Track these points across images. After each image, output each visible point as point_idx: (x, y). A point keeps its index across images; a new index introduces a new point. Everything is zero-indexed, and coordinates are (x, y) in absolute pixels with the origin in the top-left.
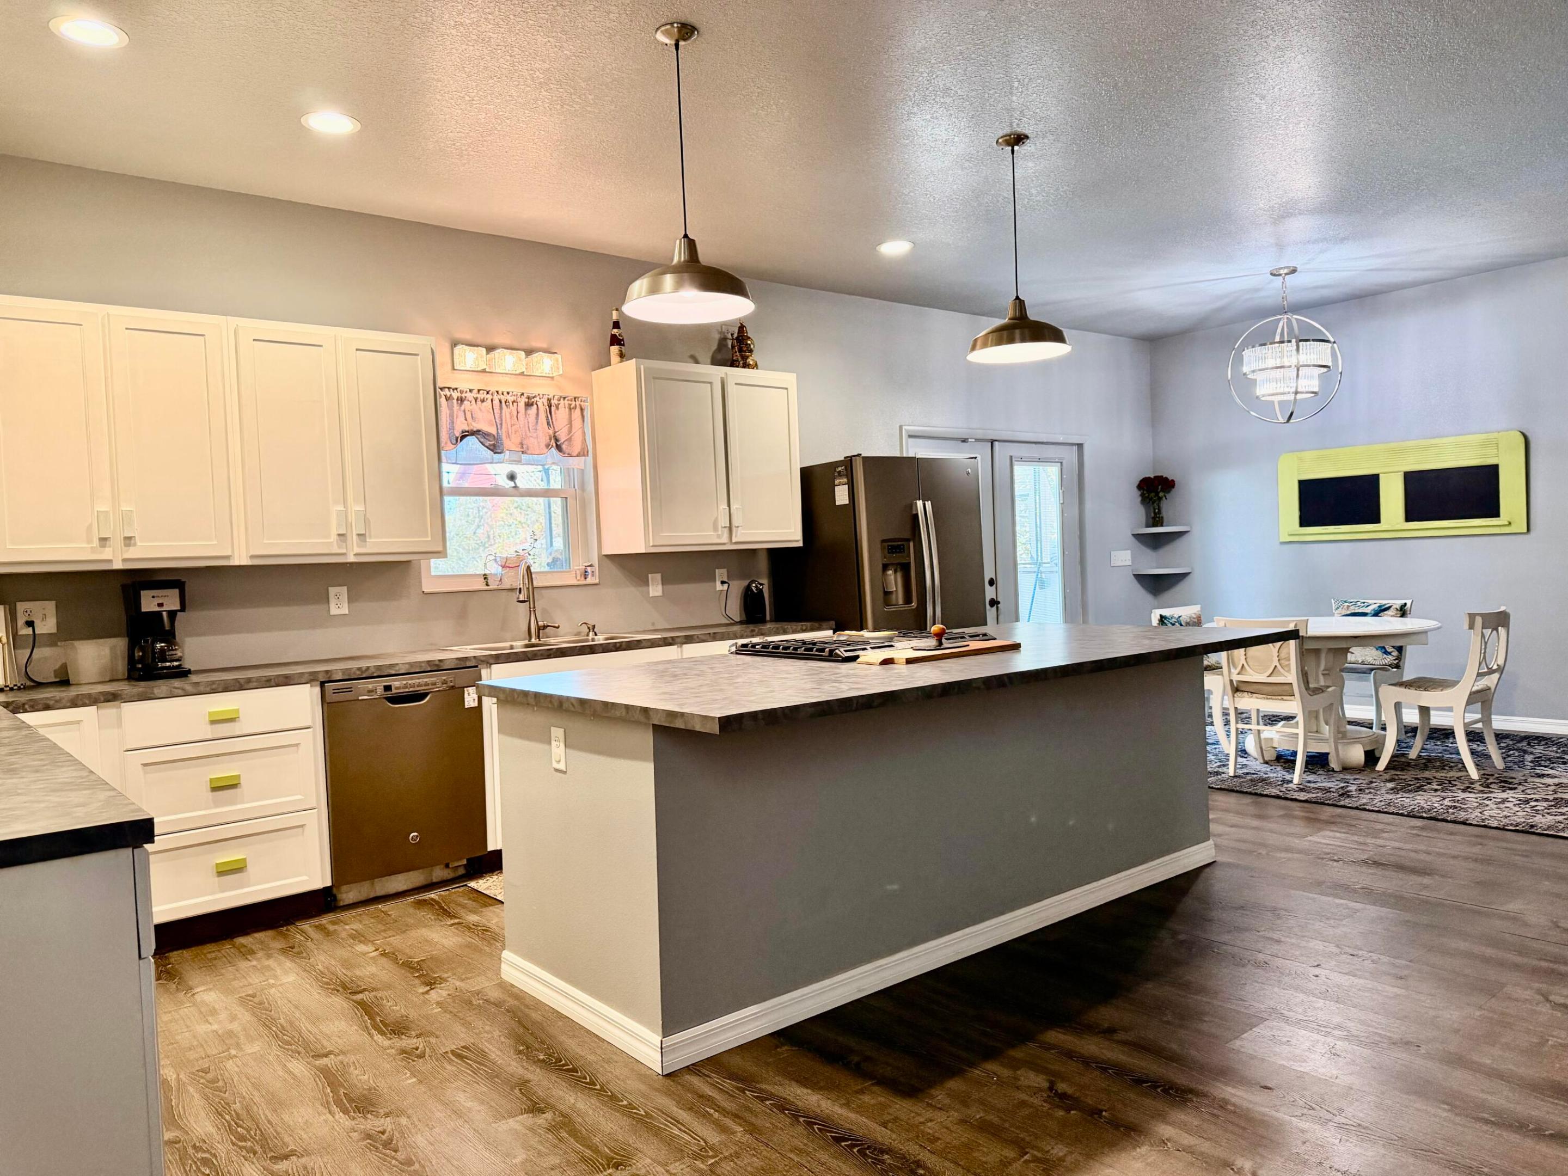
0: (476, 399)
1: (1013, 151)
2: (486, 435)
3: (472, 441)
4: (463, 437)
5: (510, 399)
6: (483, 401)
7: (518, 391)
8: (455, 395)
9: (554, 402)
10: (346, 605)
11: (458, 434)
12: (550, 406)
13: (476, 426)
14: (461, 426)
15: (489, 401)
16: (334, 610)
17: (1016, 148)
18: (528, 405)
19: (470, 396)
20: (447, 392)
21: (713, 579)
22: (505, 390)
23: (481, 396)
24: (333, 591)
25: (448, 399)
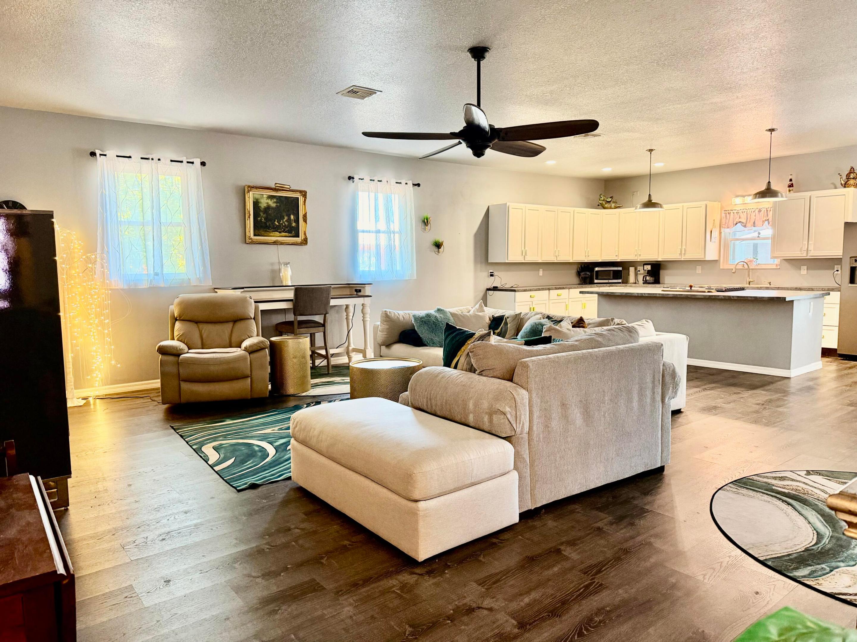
0: (742, 212)
1: (771, 134)
2: (742, 223)
3: (739, 224)
4: (736, 224)
5: (753, 210)
6: (744, 212)
7: (755, 208)
8: (735, 212)
9: (769, 210)
10: (700, 271)
11: (735, 223)
12: (767, 211)
13: (740, 220)
14: (737, 220)
15: (746, 212)
16: (697, 272)
17: (772, 133)
18: (760, 211)
19: (740, 211)
20: (733, 211)
21: (834, 269)
22: (752, 208)
23: (743, 211)
24: (697, 267)
25: (734, 213)
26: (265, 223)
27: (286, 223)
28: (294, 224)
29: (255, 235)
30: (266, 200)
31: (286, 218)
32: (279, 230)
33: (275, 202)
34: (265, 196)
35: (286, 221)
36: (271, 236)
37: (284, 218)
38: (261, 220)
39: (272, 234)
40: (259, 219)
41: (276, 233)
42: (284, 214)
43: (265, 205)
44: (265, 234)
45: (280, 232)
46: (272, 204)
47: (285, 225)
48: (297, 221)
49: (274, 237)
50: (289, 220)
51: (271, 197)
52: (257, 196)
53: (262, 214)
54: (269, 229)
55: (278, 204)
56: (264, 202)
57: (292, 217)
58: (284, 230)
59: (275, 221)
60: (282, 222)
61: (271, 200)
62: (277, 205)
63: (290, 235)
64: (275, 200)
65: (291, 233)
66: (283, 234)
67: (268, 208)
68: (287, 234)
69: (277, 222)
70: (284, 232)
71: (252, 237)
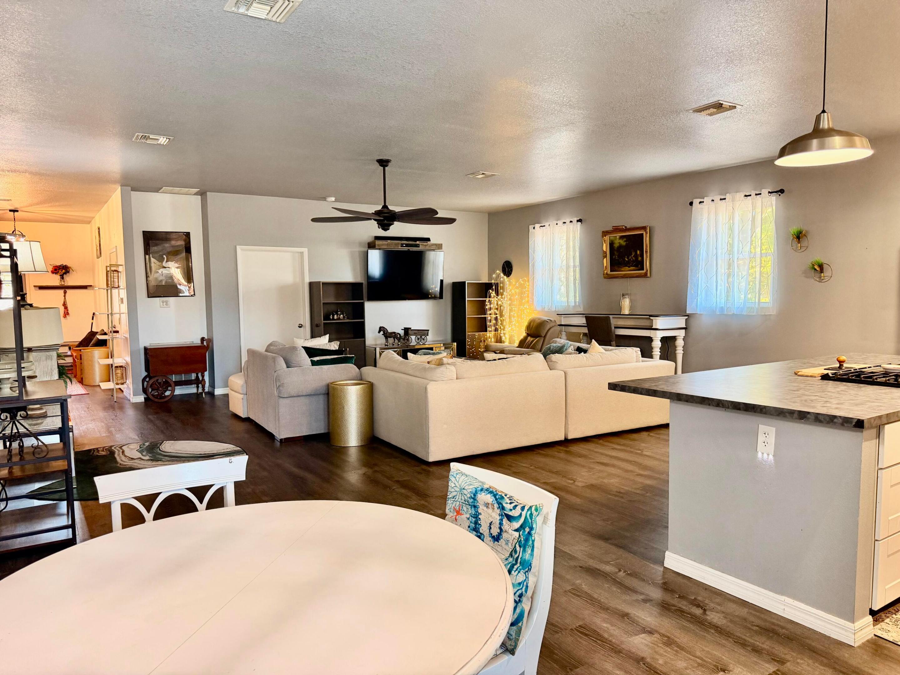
26: (618, 260)
27: (633, 258)
28: (640, 259)
29: (611, 271)
30: (619, 240)
31: (633, 254)
32: (628, 265)
33: (625, 241)
34: (618, 237)
35: (634, 256)
36: (622, 271)
37: (632, 254)
39: (623, 269)
40: (614, 257)
41: (626, 267)
43: (618, 245)
44: (619, 270)
45: (629, 267)
46: (623, 243)
47: (633, 260)
48: (642, 256)
50: (636, 256)
52: (611, 238)
53: (616, 253)
54: (620, 265)
55: (627, 242)
56: (618, 242)
57: (638, 252)
58: (632, 264)
59: (625, 257)
60: (630, 258)
61: (622, 240)
62: (626, 244)
63: (637, 268)
64: (625, 239)
66: (632, 268)
67: (620, 246)
68: (634, 268)
69: (627, 258)
70: (632, 266)
71: (609, 272)
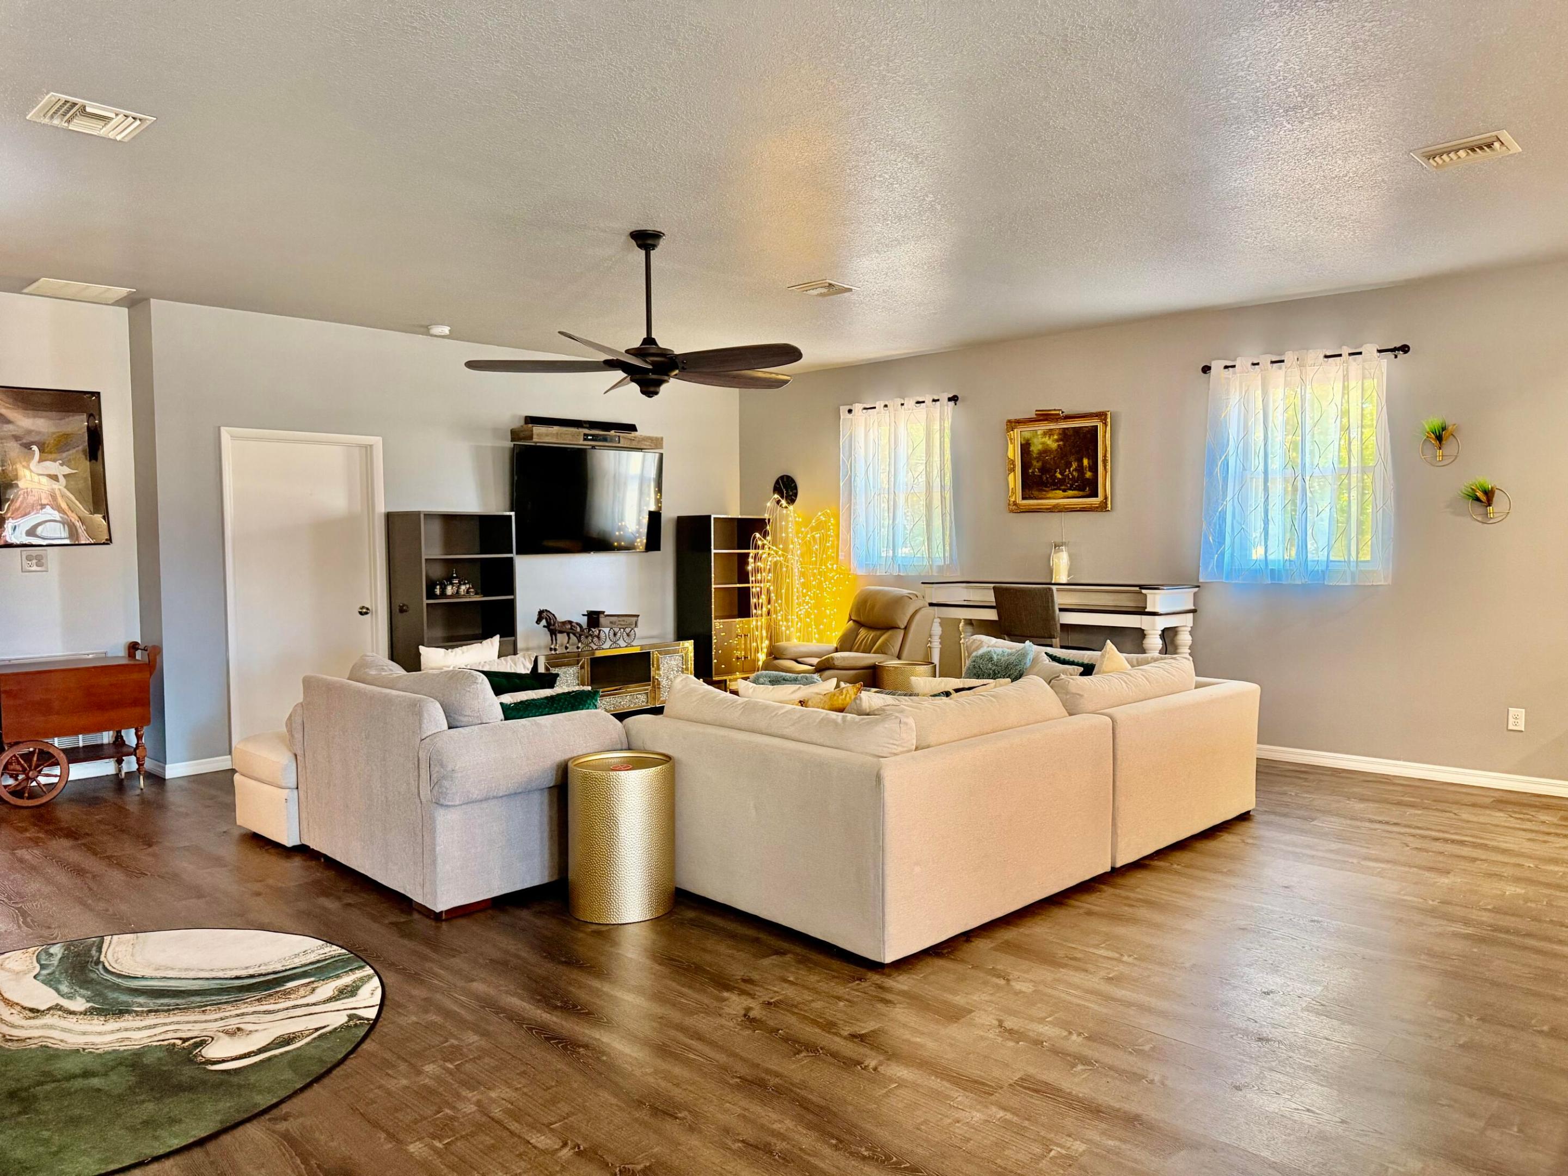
26: (1040, 477)
27: (1074, 473)
28: (1088, 475)
29: (1024, 498)
30: (1042, 438)
31: (1074, 465)
32: (1063, 487)
33: (1056, 440)
34: (1039, 432)
35: (1075, 470)
36: (1050, 498)
37: (1071, 466)
38: (1033, 472)
39: (1050, 495)
40: (1030, 471)
41: (1058, 491)
42: (1072, 458)
43: (1040, 447)
44: (1041, 496)
45: (1064, 491)
46: (1052, 443)
47: (1073, 476)
48: (1094, 468)
49: (1057, 498)
50: (1080, 469)
51: (1049, 433)
52: (1027, 435)
53: (1035, 463)
54: (1046, 487)
55: (1061, 443)
56: (1039, 443)
57: (1085, 462)
58: (1072, 486)
59: (1056, 472)
60: (1067, 473)
61: (1050, 438)
62: (1059, 445)
63: (1081, 493)
64: (1056, 437)
65: (1083, 490)
66: (1070, 493)
67: (1046, 451)
68: (1076, 492)
69: (1060, 473)
70: (1070, 489)
71: (1020, 501)
